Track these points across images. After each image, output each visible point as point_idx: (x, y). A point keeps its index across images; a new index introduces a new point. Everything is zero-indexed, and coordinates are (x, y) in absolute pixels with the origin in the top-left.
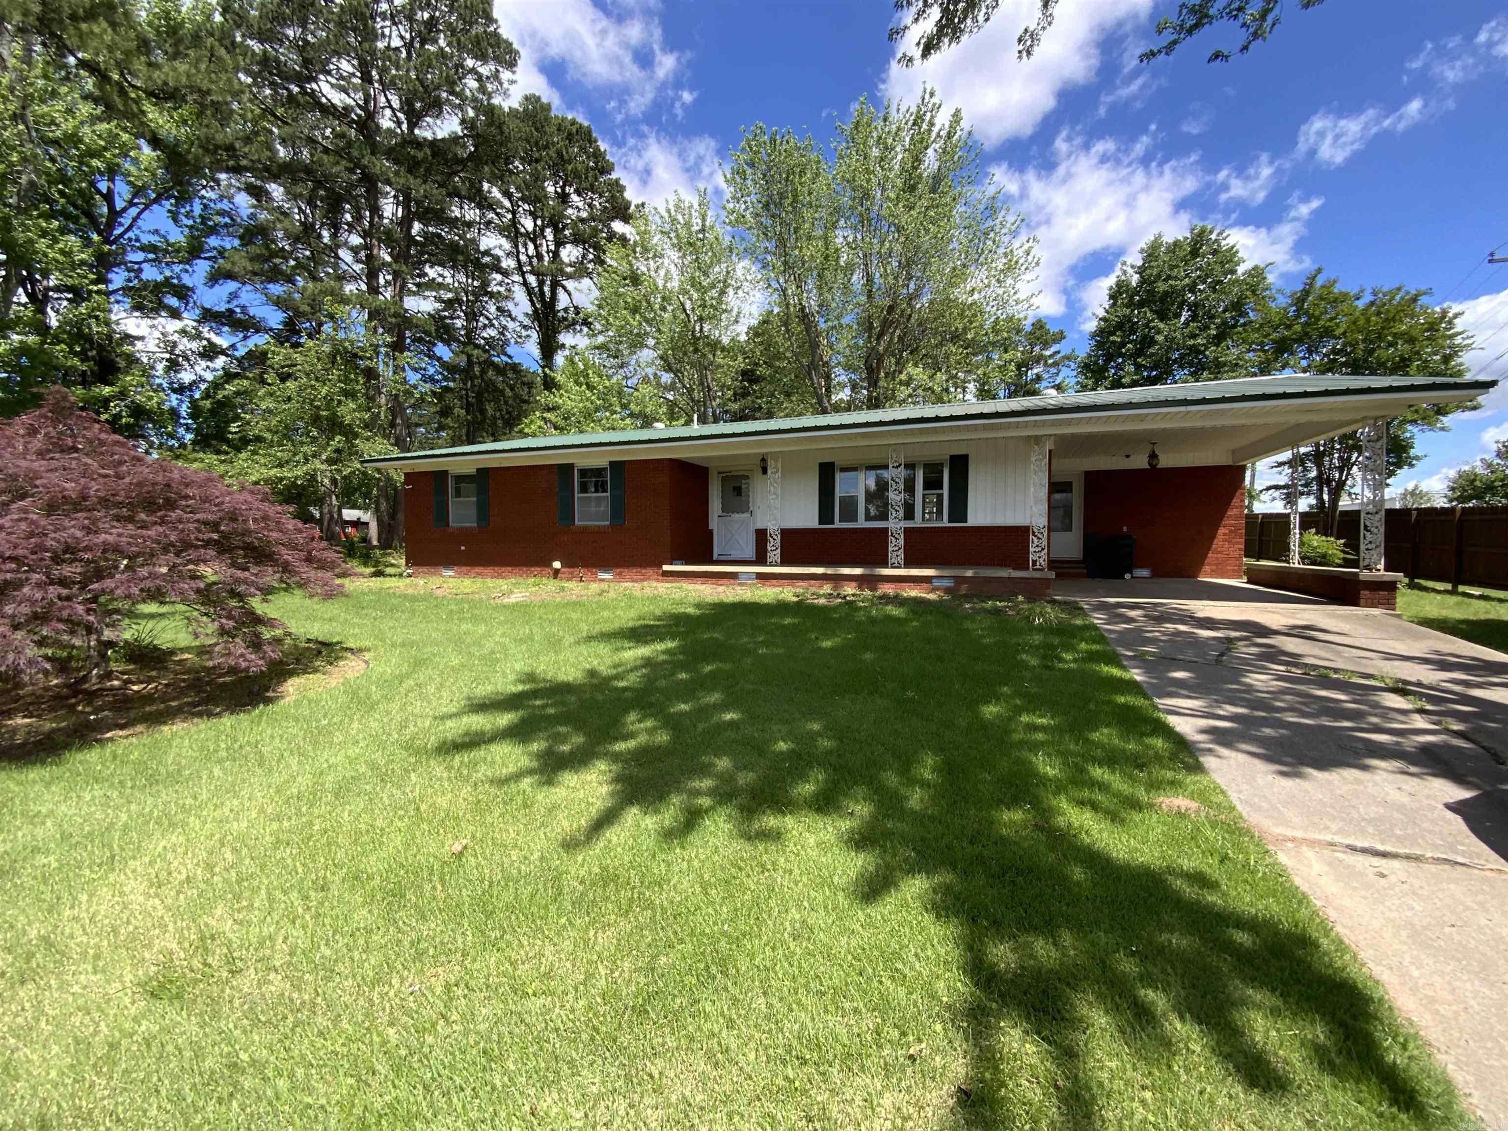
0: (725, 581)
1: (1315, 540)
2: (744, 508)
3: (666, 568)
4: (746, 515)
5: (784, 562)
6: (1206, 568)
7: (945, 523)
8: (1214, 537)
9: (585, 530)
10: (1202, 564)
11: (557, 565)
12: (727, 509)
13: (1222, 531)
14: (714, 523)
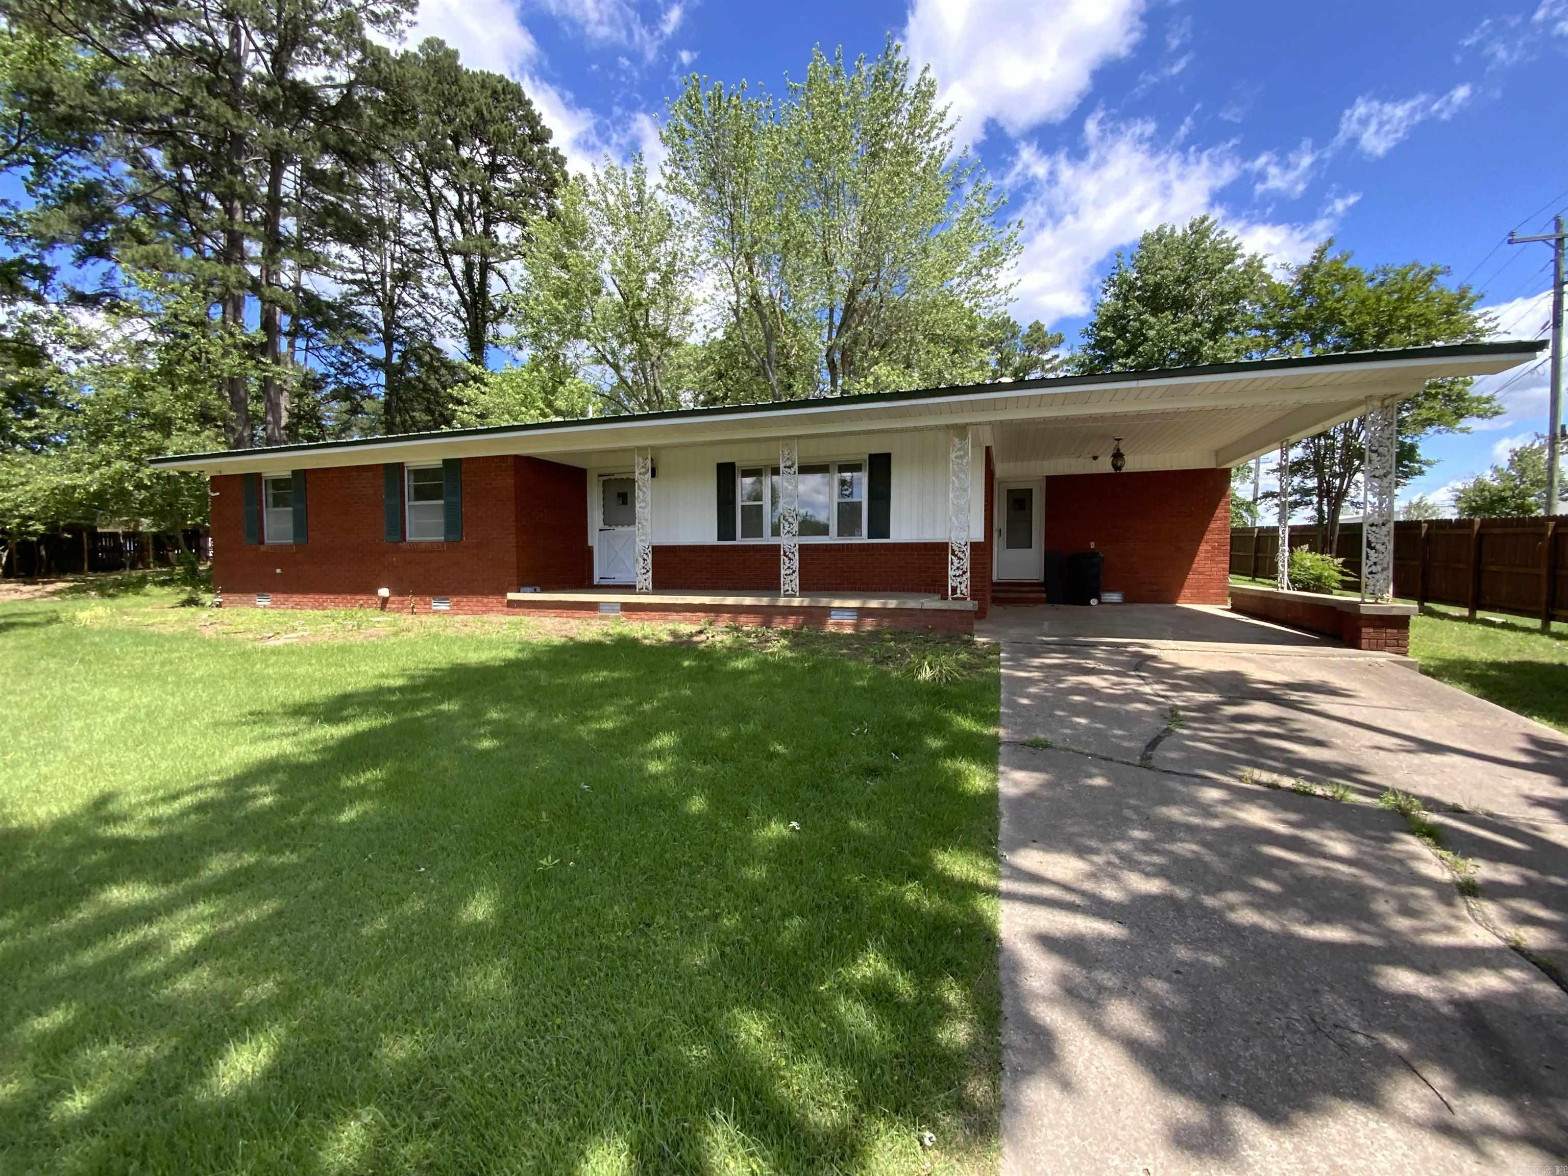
0: (583, 613)
1: (1308, 558)
2: (630, 520)
3: (511, 596)
4: (631, 528)
5: (656, 590)
6: (1186, 592)
7: (863, 538)
8: (1194, 555)
9: (415, 548)
10: (1181, 586)
11: (384, 592)
12: (609, 521)
13: (1204, 547)
14: (594, 539)
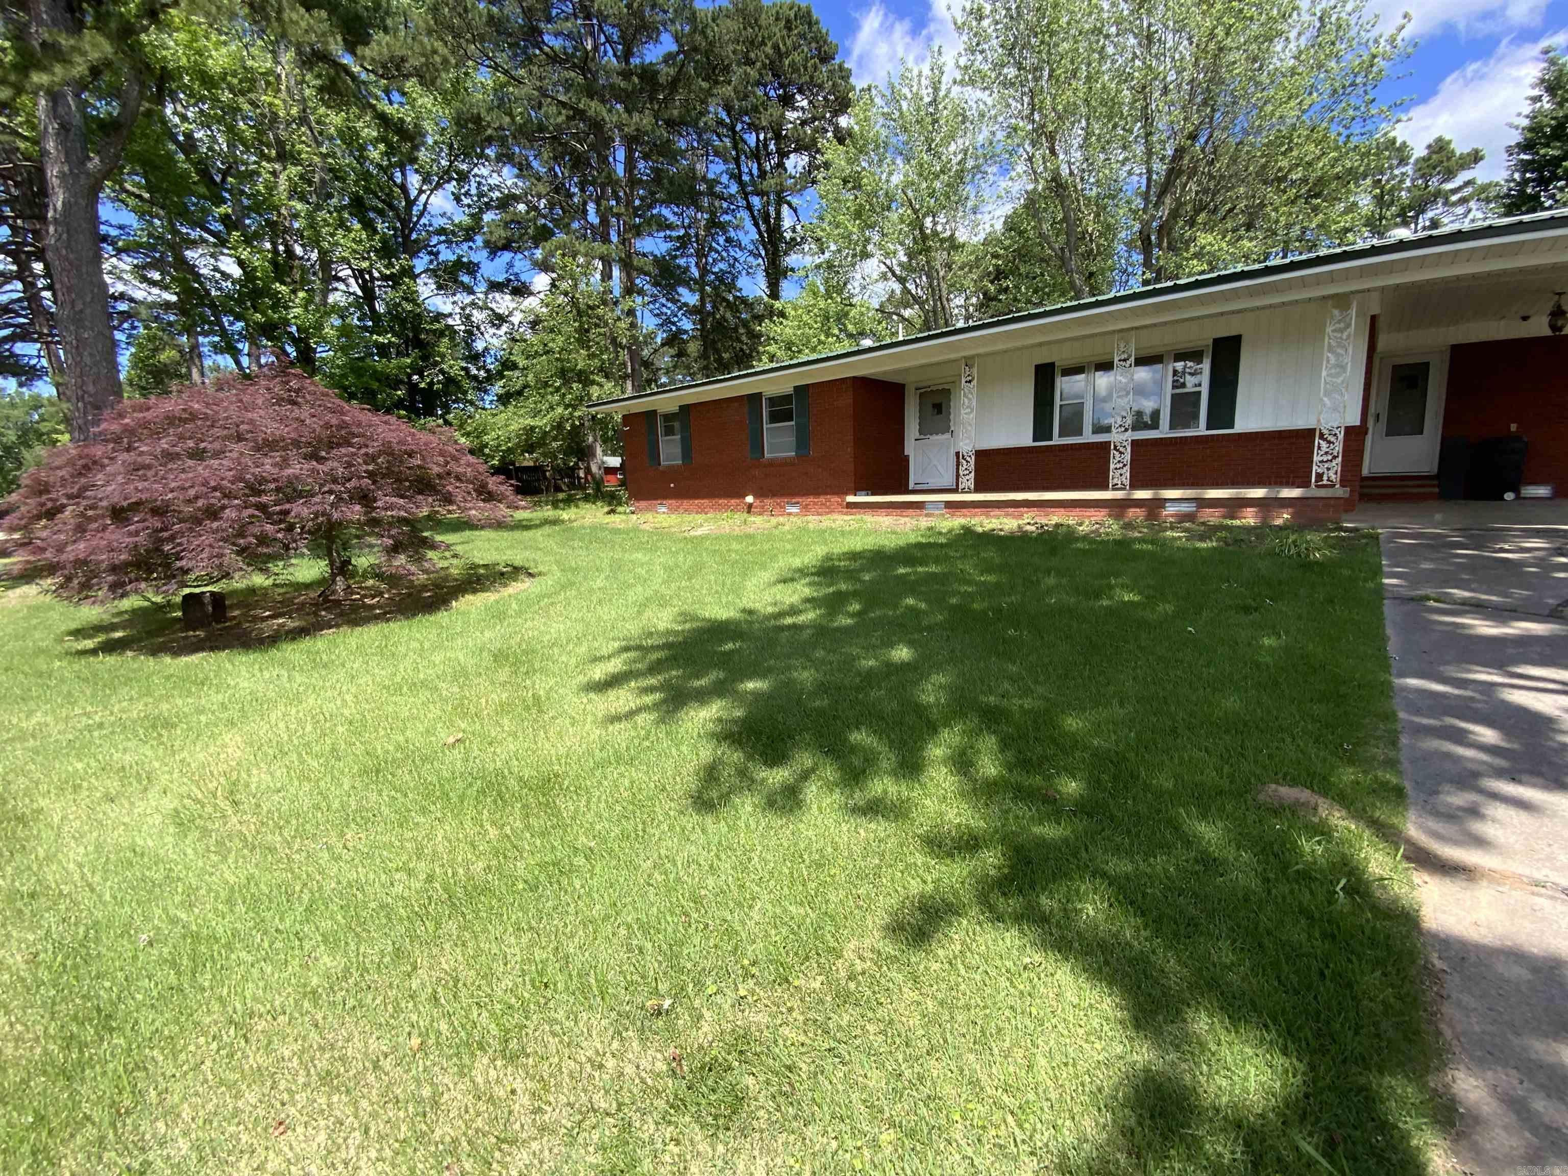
0: (910, 512)
2: (946, 429)
3: (851, 499)
4: (947, 436)
5: (978, 489)
7: (1201, 429)
9: (772, 463)
11: (750, 499)
12: (925, 430)
14: (911, 448)
